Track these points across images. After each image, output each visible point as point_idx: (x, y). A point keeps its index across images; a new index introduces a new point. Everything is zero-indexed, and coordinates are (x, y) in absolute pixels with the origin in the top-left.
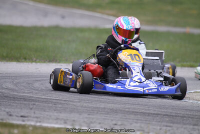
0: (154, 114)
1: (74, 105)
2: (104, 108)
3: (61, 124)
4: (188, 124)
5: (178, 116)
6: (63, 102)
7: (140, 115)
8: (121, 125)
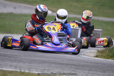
0: (66, 64)
1: (21, 58)
2: (38, 60)
3: (13, 69)
4: (85, 70)
5: (80, 65)
6: (15, 56)
7: (59, 64)
8: (48, 70)
